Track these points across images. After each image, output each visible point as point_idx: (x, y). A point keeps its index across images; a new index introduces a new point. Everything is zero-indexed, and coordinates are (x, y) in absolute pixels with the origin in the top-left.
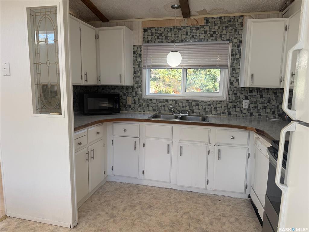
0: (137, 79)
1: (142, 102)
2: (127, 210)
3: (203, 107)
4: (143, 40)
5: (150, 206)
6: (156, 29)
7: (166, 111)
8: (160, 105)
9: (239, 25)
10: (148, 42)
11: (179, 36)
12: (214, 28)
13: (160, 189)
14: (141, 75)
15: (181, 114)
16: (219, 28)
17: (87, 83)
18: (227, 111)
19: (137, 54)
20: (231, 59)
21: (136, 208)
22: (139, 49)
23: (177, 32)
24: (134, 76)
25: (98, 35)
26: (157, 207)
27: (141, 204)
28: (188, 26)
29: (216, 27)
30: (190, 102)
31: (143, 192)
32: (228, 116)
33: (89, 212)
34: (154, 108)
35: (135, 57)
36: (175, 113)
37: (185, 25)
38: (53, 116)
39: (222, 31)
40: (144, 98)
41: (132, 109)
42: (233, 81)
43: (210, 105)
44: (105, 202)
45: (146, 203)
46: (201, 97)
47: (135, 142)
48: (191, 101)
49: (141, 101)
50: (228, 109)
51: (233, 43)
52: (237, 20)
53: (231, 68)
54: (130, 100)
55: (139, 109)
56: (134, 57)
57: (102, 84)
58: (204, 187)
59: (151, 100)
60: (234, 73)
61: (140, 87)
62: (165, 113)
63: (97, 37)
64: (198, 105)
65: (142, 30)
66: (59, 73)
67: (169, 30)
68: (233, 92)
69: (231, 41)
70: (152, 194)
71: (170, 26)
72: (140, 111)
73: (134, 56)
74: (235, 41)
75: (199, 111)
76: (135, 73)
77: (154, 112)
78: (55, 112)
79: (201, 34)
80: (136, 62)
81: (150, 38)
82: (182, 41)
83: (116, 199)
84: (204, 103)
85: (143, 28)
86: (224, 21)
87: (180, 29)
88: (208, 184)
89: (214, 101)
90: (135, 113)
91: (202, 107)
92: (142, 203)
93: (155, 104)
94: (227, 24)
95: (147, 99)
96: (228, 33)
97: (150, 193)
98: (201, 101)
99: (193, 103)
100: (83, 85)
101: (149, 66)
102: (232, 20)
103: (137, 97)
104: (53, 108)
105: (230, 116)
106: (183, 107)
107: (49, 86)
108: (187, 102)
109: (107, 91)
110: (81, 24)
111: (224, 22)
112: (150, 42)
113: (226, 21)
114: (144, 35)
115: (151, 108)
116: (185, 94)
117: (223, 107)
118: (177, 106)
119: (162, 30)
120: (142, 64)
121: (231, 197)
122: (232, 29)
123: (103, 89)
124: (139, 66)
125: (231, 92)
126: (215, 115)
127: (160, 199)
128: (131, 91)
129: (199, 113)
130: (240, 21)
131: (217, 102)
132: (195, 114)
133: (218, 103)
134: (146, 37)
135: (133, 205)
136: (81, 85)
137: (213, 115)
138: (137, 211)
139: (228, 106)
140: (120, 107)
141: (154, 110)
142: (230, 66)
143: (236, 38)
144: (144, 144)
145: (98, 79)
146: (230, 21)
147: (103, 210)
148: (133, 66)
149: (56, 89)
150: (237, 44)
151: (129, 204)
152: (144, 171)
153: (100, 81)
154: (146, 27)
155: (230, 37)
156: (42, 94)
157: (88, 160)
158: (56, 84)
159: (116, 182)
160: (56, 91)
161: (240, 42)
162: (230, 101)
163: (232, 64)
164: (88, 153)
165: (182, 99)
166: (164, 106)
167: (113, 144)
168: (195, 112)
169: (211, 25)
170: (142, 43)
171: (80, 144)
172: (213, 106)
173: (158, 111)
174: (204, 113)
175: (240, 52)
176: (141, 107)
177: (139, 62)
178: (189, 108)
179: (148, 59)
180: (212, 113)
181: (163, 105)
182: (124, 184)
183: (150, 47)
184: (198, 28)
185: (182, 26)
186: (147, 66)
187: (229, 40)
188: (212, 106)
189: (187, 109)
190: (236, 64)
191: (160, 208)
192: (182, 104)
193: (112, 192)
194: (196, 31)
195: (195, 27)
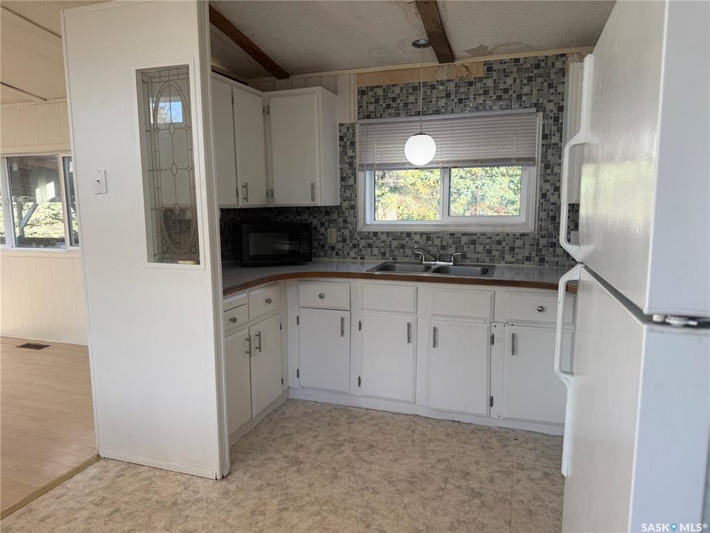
0: (347, 191)
1: (358, 238)
2: (324, 452)
3: (484, 247)
4: (359, 113)
5: (371, 446)
6: (384, 89)
7: (407, 256)
8: (395, 243)
9: (556, 73)
10: (369, 117)
11: (431, 102)
12: (505, 83)
13: (395, 416)
14: (355, 183)
15: (438, 263)
16: (515, 82)
17: (247, 204)
18: (537, 256)
19: (347, 141)
20: (543, 145)
21: (343, 448)
22: (351, 130)
23: (428, 93)
24: (342, 186)
25: (268, 106)
26: (384, 449)
27: (353, 442)
28: (450, 81)
29: (509, 81)
30: (457, 238)
31: (359, 420)
32: (540, 265)
33: (251, 453)
34: (382, 250)
35: (344, 147)
36: (425, 260)
37: (444, 78)
38: (185, 267)
39: (521, 88)
40: (362, 230)
41: (337, 254)
42: (548, 191)
43: (499, 243)
44: (282, 436)
45: (363, 441)
46: (481, 225)
47: (342, 320)
48: (460, 235)
49: (356, 236)
50: (539, 250)
51: (544, 111)
52: (553, 64)
53: (543, 165)
54: (333, 236)
55: (352, 254)
56: (341, 148)
57: (276, 203)
58: (485, 413)
59: (375, 234)
60: (549, 174)
61: (353, 207)
62: (405, 260)
63: (266, 111)
64: (474, 242)
65: (356, 93)
66: (194, 187)
67: (411, 91)
68: (548, 213)
69: (541, 107)
70: (376, 425)
71: (413, 81)
72: (354, 258)
73: (340, 146)
74: (550, 106)
75: (477, 256)
76: (343, 179)
77: (382, 259)
78: (188, 260)
79: (478, 95)
80: (346, 157)
81: (372, 108)
82: (437, 112)
83: (304, 432)
84: (488, 238)
85: (359, 88)
86: (524, 67)
87: (433, 87)
88: (491, 405)
89: (508, 235)
90: (343, 262)
91: (482, 246)
92: (356, 441)
93: (385, 242)
94: (532, 72)
95: (369, 233)
96: (535, 92)
97: (374, 422)
98: (482, 235)
99: (464, 239)
100: (240, 207)
101: (372, 165)
102: (543, 64)
103: (348, 228)
104: (183, 251)
105: (544, 265)
106: (443, 248)
107: (177, 212)
108: (450, 238)
109: (288, 218)
110: (234, 87)
111: (525, 69)
112: (373, 115)
113: (529, 66)
114: (360, 102)
115: (376, 251)
116: (447, 220)
117: (527, 246)
118: (430, 246)
119: (397, 90)
120: (357, 162)
121: (541, 433)
122: (542, 83)
123: (280, 214)
124: (351, 164)
125: (543, 215)
126: (510, 263)
127: (393, 435)
128: (335, 216)
129: (478, 259)
130: (559, 65)
131: (515, 235)
132: (468, 262)
133: (517, 238)
134: (364, 105)
135: (336, 442)
136: (237, 207)
137: (506, 263)
138: (344, 454)
139: (538, 244)
140: (314, 250)
141: (384, 254)
142: (540, 160)
143: (552, 101)
144: (360, 324)
145: (270, 194)
146: (537, 66)
147: (278, 451)
148: (339, 166)
149: (189, 215)
150: (555, 114)
151: (331, 442)
152: (361, 378)
153: (272, 197)
154: (364, 86)
155: (538, 100)
156: (164, 226)
157: (249, 352)
158: (190, 206)
159: (305, 402)
160: (189, 221)
161: (561, 109)
162: (543, 232)
163: (544, 156)
164: (249, 339)
165: (440, 232)
166: (403, 247)
167: (298, 323)
168: (469, 259)
169: (497, 77)
170: (356, 118)
171: (234, 320)
172: (507, 244)
173: (390, 256)
174: (488, 259)
175: (560, 130)
176: (356, 250)
177: (352, 157)
178: (456, 249)
179: (369, 150)
180: (503, 259)
181: (401, 245)
182: (322, 404)
183: (373, 126)
184: (470, 84)
185: (438, 81)
186: (367, 165)
187: (535, 105)
188: (504, 244)
189: (452, 251)
190: (553, 155)
191: (391, 451)
192: (442, 241)
193: (297, 418)
194: (466, 90)
195: (466, 82)
